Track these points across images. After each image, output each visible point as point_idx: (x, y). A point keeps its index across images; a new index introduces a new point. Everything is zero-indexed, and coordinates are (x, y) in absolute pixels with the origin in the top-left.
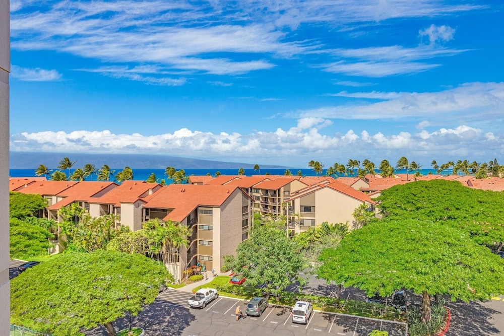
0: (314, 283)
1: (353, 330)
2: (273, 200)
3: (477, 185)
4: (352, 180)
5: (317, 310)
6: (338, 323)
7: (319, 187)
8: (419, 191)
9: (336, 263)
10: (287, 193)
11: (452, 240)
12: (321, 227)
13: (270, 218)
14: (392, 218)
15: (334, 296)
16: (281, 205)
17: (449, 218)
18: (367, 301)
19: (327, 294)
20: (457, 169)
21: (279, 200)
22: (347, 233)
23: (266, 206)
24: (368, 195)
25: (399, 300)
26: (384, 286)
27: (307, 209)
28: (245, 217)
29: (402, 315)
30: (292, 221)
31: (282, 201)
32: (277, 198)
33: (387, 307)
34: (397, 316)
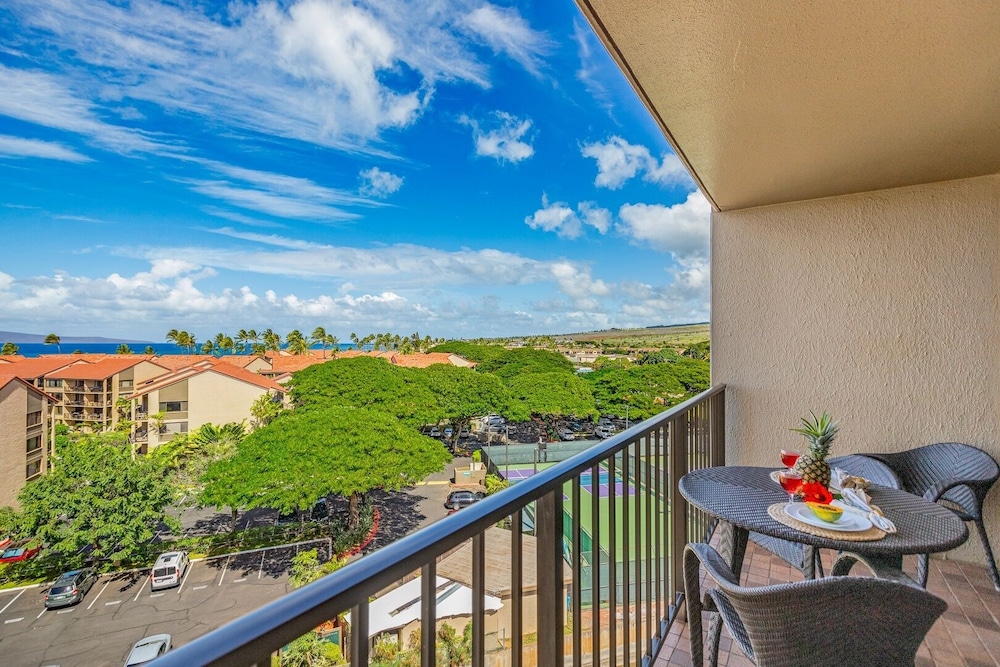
0: (188, 520)
1: (256, 569)
2: (96, 398)
3: (401, 361)
4: (245, 359)
5: (197, 559)
6: (233, 566)
7: (193, 372)
8: (342, 371)
9: (233, 478)
10: (126, 384)
11: (382, 426)
12: (199, 432)
13: (87, 430)
14: (308, 407)
15: (223, 530)
16: (114, 406)
17: (376, 400)
18: (276, 523)
19: (212, 530)
20: (378, 344)
21: (109, 397)
22: (243, 435)
23: (80, 410)
24: (272, 379)
25: (319, 511)
26: (305, 496)
27: (173, 407)
28: (33, 434)
29: (324, 529)
30: (142, 430)
31: (115, 398)
32: (105, 393)
33: (304, 524)
34: (317, 532)
